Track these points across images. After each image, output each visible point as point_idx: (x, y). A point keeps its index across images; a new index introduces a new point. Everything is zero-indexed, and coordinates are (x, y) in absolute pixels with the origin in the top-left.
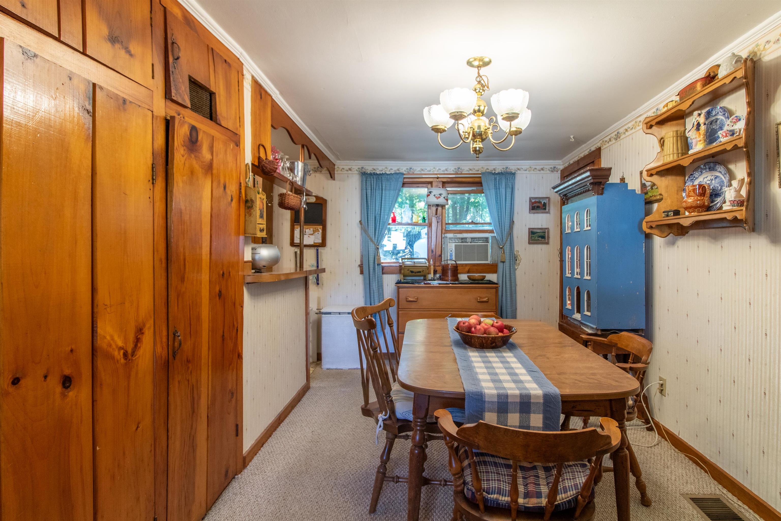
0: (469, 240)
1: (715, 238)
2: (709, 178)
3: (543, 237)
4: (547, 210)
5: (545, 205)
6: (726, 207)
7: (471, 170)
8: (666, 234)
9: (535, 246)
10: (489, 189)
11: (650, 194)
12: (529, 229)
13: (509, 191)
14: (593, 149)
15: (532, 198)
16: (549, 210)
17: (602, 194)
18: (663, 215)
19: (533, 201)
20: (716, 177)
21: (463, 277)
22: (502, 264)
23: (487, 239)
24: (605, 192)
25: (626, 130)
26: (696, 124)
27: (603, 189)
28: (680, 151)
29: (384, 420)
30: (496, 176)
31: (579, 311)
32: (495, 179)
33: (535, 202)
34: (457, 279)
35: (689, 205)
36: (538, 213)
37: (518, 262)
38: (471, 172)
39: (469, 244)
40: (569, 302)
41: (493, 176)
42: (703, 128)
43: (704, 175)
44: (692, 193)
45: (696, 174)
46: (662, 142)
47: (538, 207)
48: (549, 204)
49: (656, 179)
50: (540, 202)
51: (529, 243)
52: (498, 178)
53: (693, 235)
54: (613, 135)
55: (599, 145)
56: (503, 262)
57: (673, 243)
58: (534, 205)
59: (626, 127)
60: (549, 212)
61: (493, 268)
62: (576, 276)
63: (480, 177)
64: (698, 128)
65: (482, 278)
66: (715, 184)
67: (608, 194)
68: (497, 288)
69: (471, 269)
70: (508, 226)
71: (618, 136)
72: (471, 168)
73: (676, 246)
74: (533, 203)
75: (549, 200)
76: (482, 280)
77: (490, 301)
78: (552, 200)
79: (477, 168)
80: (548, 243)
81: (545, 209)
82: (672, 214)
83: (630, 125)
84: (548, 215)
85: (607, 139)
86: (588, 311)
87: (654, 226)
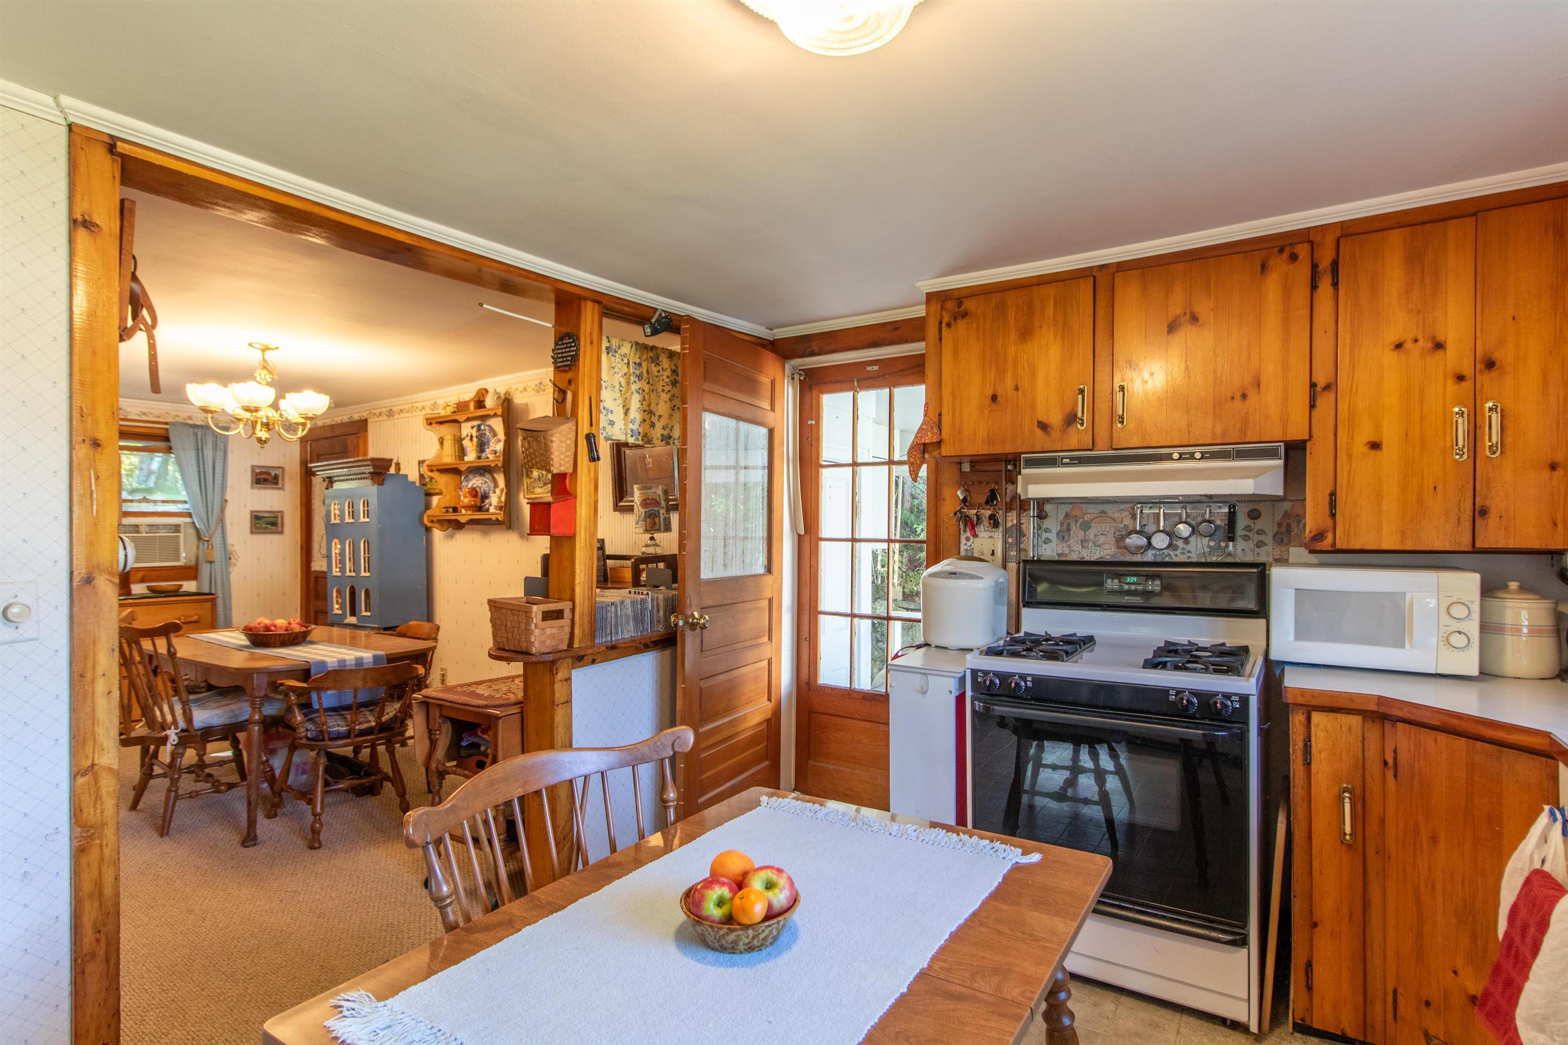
0: (142, 529)
1: (485, 533)
2: (480, 481)
3: (274, 524)
4: (280, 486)
5: (276, 477)
6: (492, 510)
7: (144, 414)
8: (446, 527)
9: (262, 537)
10: (184, 450)
11: (429, 486)
12: (252, 512)
13: (220, 454)
14: (356, 417)
15: (256, 466)
16: (283, 485)
17: (382, 484)
18: (444, 510)
19: (258, 471)
20: (486, 482)
21: (138, 589)
22: (208, 565)
23: (177, 528)
24: (386, 482)
25: (401, 411)
26: (469, 435)
27: (383, 479)
28: (457, 454)
29: (176, 734)
30: (196, 430)
31: (353, 613)
32: (196, 435)
33: (261, 473)
34: (129, 593)
35: (466, 504)
36: (266, 488)
37: (233, 561)
38: (144, 418)
39: (144, 534)
40: (337, 606)
41: (192, 430)
42: (475, 439)
43: (477, 478)
44: (468, 495)
45: (471, 476)
46: (441, 441)
47: (266, 480)
48: (283, 477)
49: (435, 475)
50: (269, 474)
51: (252, 532)
52: (199, 434)
53: (468, 530)
54: (384, 410)
55: (364, 415)
56: (211, 562)
57: (451, 537)
58: (259, 477)
59: (401, 407)
60: (282, 489)
61: (191, 572)
62: (348, 574)
63: (167, 429)
64: (471, 439)
65: (175, 588)
66: (485, 487)
67: (388, 485)
68: (213, 601)
69: (147, 575)
70: (219, 507)
71: (390, 414)
72: (145, 410)
73: (454, 540)
74: (258, 474)
75: (283, 471)
76: (177, 591)
77: (202, 620)
78: (287, 469)
79: (156, 412)
80: (281, 533)
81: (277, 483)
82: (451, 510)
83: (406, 407)
84: (281, 492)
85: (377, 411)
86: (366, 611)
87: (435, 520)
